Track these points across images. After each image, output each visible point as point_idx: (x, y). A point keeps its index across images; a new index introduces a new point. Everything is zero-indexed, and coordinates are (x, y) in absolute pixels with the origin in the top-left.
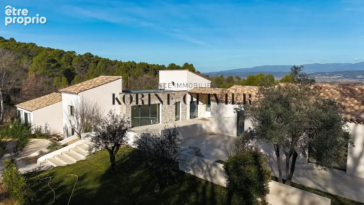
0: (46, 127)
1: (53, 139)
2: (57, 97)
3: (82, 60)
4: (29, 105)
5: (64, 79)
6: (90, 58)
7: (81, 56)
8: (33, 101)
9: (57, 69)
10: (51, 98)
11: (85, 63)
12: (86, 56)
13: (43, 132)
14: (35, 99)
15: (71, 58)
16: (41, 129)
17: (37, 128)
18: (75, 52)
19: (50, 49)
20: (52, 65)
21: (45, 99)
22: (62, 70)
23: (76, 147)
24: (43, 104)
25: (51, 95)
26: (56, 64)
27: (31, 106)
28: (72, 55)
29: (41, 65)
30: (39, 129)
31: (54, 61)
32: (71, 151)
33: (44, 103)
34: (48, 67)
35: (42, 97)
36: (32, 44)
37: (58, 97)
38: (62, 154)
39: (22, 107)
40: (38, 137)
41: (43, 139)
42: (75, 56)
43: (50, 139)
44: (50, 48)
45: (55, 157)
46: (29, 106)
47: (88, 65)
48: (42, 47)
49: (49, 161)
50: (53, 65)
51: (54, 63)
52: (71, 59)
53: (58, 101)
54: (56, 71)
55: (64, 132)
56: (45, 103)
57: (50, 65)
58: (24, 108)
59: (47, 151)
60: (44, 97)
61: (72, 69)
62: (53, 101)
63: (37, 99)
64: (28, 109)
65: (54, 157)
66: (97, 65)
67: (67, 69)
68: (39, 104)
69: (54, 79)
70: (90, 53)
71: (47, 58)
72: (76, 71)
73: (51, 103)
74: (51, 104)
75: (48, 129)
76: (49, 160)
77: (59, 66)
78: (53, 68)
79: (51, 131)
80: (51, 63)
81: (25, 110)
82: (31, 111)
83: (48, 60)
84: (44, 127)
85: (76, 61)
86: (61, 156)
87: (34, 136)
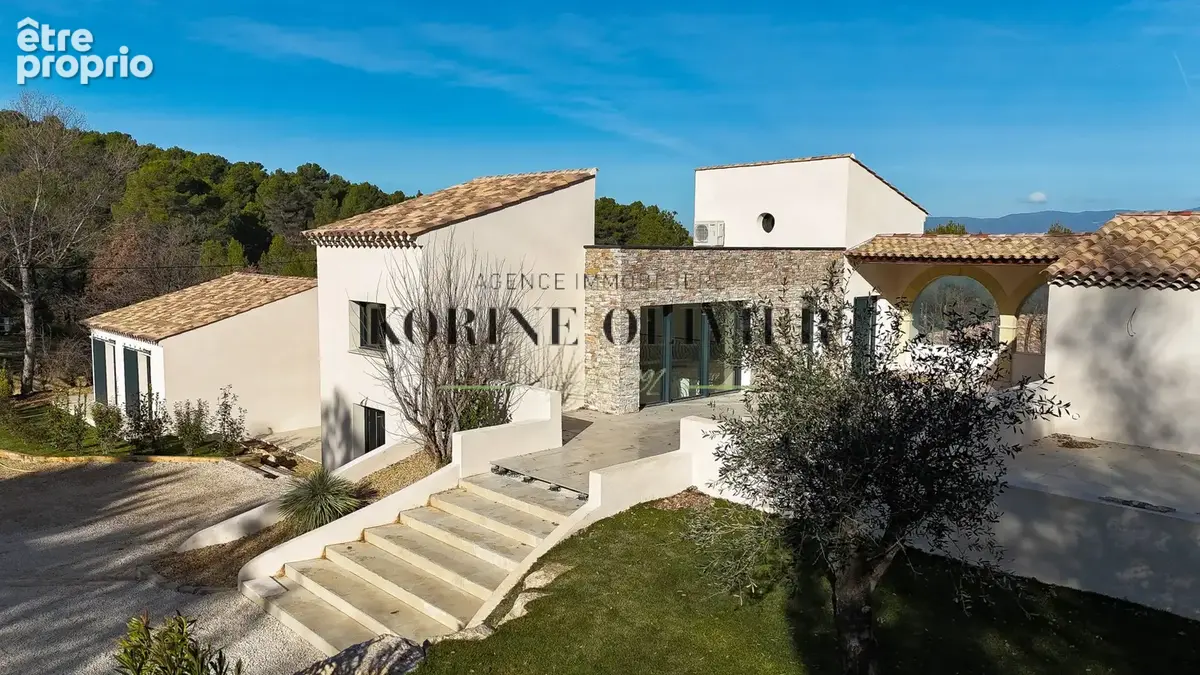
0: (226, 407)
1: (255, 460)
2: (251, 288)
3: (290, 189)
4: (141, 317)
5: (235, 248)
6: (317, 183)
7: (286, 175)
8: (157, 303)
9: (208, 216)
10: (230, 292)
11: (299, 197)
12: (302, 174)
13: (213, 427)
14: (164, 297)
15: (253, 182)
16: (200, 413)
17: (184, 411)
18: (262, 167)
19: (178, 154)
20: (191, 202)
21: (203, 294)
22: (226, 220)
23: (429, 504)
24: (202, 314)
25: (224, 280)
26: (204, 197)
27: (152, 321)
28: (255, 174)
29: (157, 201)
30: (192, 417)
31: (199, 187)
32: (415, 526)
33: (204, 309)
34: (177, 207)
35: (190, 289)
36: (118, 135)
37: (255, 287)
38: (363, 539)
39: (115, 326)
40: (189, 450)
41: (213, 460)
42: (264, 175)
43: (244, 458)
44: (182, 151)
45: (330, 554)
46: (143, 321)
47: (310, 205)
48: (154, 147)
49: (309, 584)
50: (196, 200)
51: (200, 193)
52: (250, 187)
53: (264, 299)
54: (204, 221)
55: (331, 431)
56: (211, 309)
57: (186, 200)
58: (122, 328)
59: (277, 519)
60: (199, 289)
61: (259, 217)
62: (243, 300)
63: (172, 297)
64: (139, 332)
65: (324, 557)
66: (340, 205)
67: (243, 217)
68: (182, 312)
69: (202, 247)
70: (316, 165)
71: (175, 174)
72: (271, 226)
73: (235, 308)
74: (238, 312)
75: (234, 415)
76: (303, 572)
77: (216, 203)
78: (197, 211)
79: (247, 426)
80: (188, 194)
81: (131, 336)
82: (157, 341)
83: (179, 181)
84: (217, 408)
85: (269, 192)
86: (360, 548)
87: (173, 447)
